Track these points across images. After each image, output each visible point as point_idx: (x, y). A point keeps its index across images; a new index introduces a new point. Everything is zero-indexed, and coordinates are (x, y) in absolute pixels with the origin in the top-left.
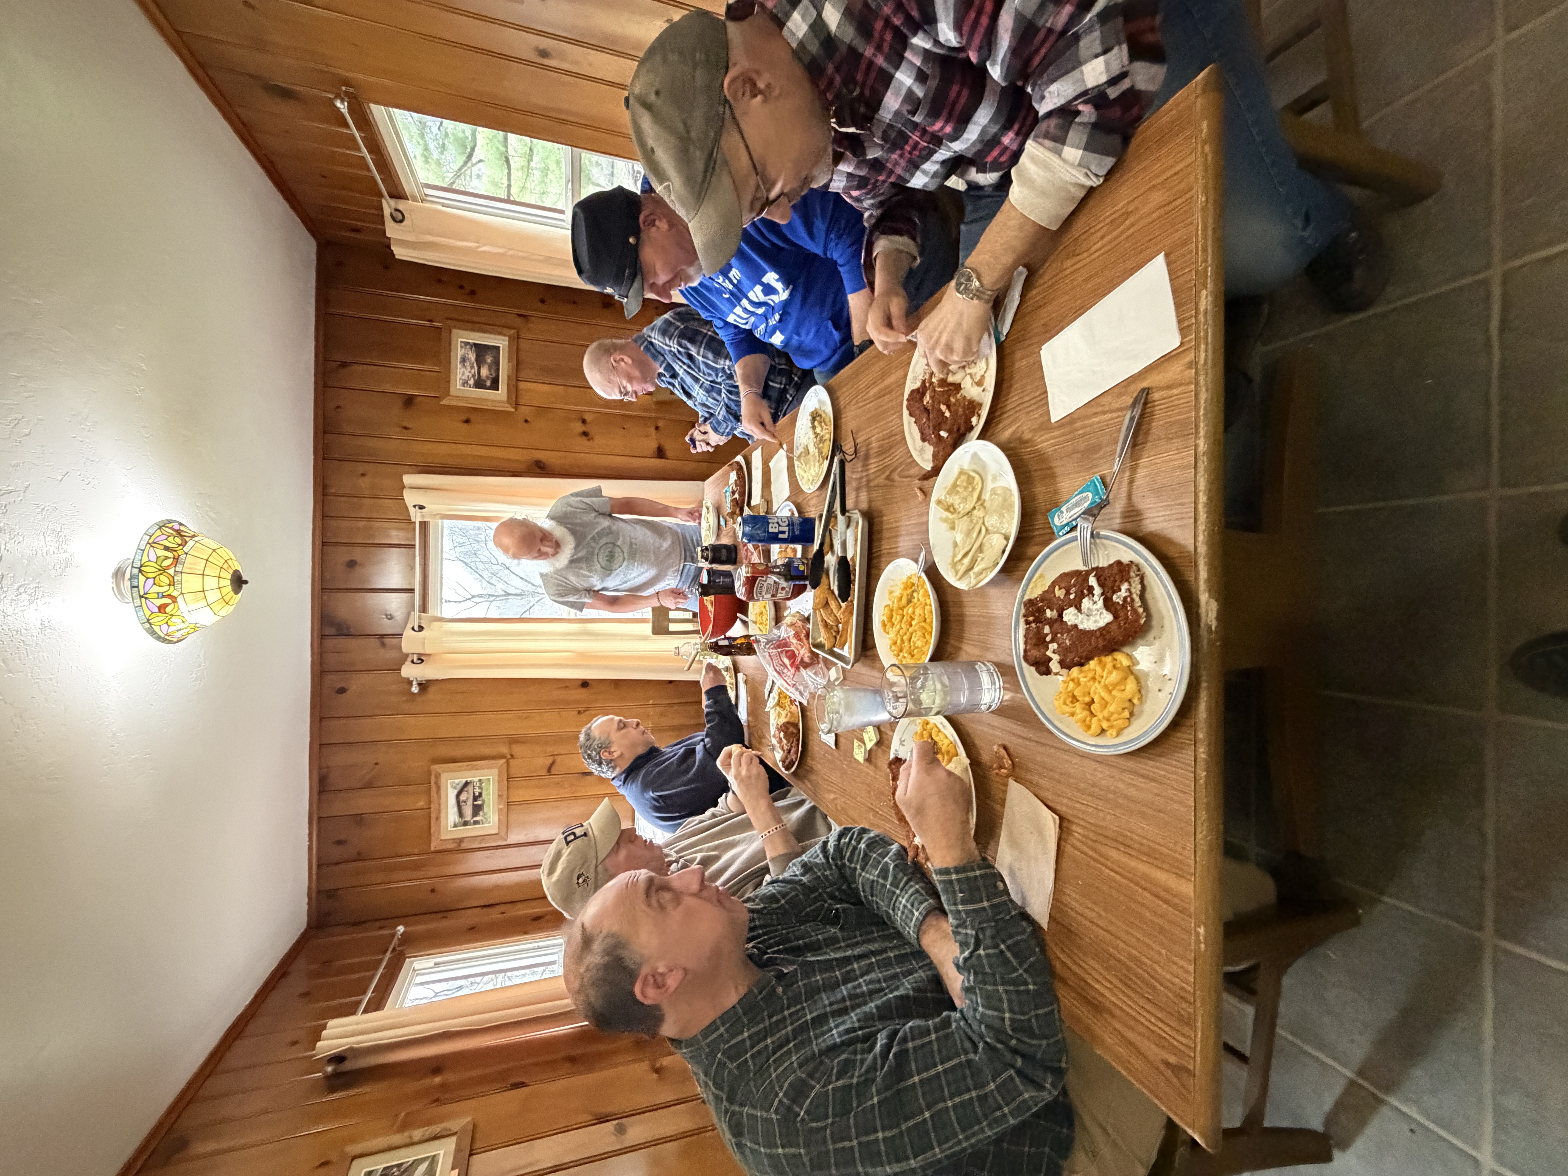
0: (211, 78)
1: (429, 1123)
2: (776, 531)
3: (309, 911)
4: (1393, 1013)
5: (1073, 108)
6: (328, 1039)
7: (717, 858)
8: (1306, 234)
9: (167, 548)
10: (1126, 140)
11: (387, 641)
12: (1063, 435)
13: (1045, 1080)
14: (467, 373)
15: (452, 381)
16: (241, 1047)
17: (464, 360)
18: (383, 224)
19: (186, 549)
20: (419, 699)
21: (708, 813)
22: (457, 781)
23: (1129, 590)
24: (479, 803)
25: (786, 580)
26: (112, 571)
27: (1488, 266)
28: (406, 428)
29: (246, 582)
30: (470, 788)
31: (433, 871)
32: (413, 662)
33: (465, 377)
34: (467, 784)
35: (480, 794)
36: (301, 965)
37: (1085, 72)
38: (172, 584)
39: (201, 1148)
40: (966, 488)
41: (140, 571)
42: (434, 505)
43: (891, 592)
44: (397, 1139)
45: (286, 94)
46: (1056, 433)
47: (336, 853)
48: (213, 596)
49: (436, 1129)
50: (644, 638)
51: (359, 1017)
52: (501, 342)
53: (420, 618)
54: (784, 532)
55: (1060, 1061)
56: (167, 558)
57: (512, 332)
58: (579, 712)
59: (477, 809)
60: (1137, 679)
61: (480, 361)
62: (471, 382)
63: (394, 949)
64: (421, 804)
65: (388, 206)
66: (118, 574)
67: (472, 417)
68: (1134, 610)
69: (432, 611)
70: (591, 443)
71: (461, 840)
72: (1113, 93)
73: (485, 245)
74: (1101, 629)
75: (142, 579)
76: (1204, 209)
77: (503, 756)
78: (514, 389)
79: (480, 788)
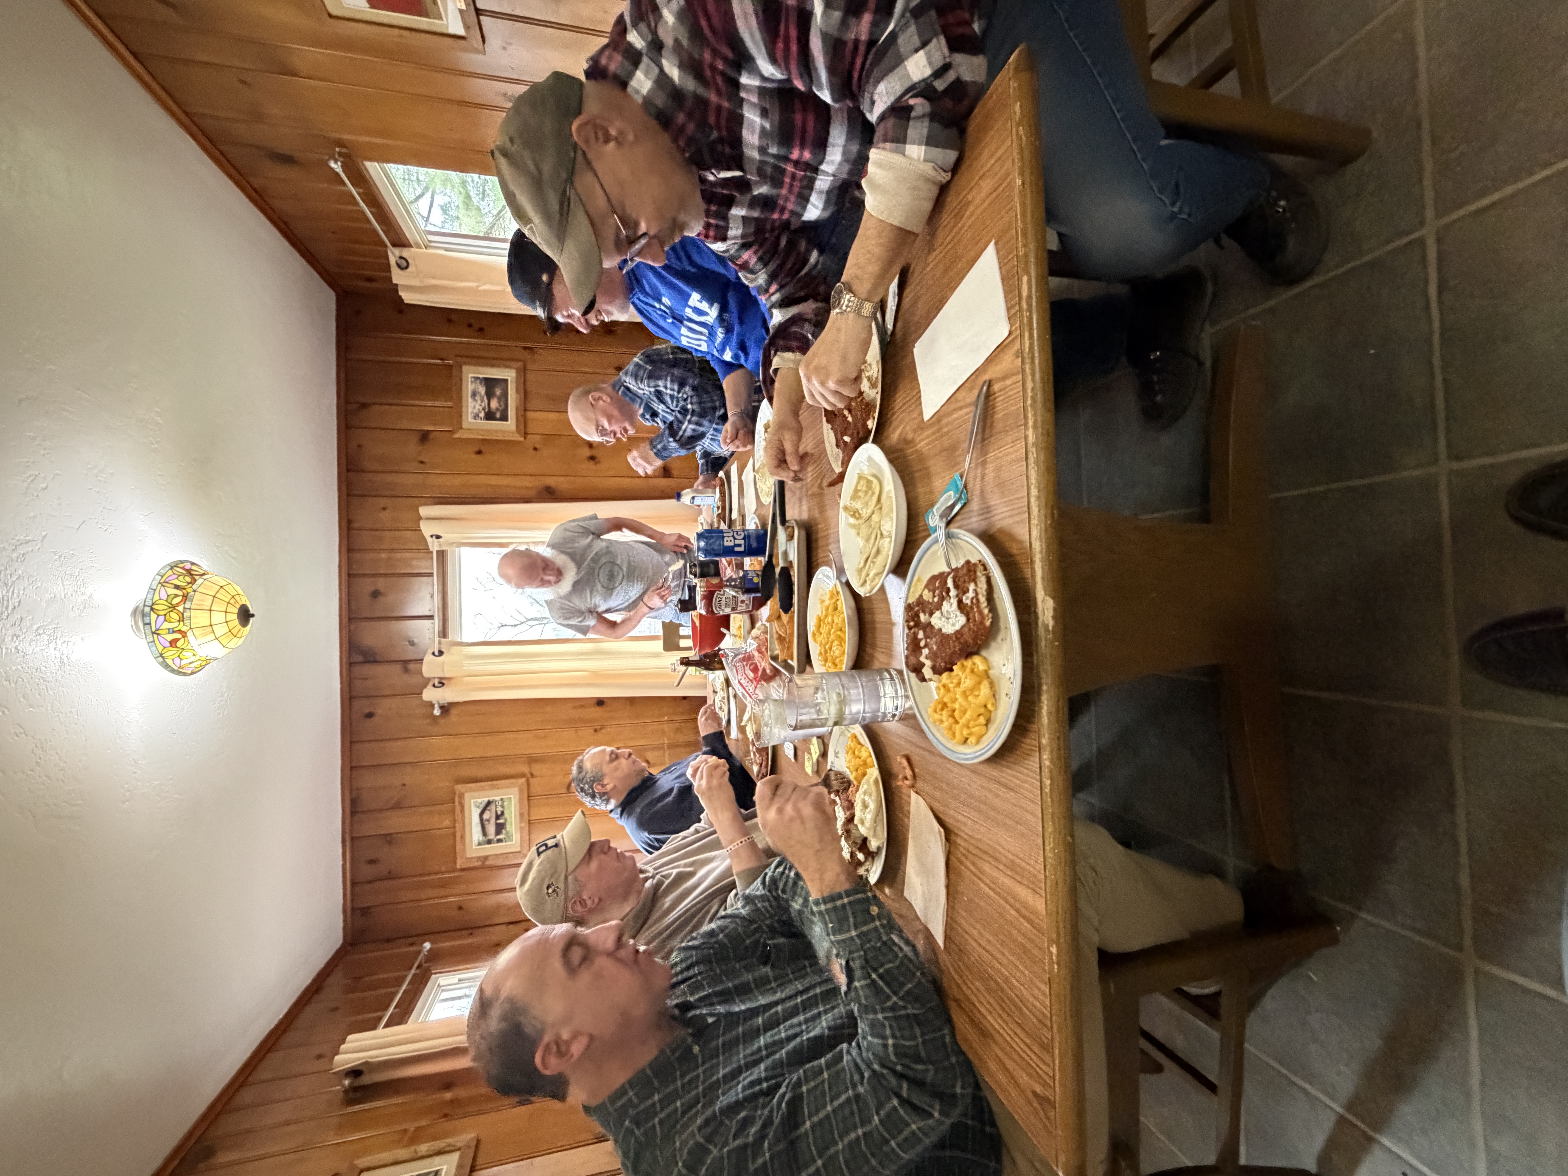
0: (222, 153)
1: (435, 1138)
2: (732, 544)
3: (344, 929)
4: (1378, 1043)
5: (903, 104)
6: (346, 1053)
7: (691, 874)
8: (1175, 209)
9: (177, 587)
10: (962, 132)
11: (411, 666)
12: (933, 434)
13: (932, 1107)
14: (478, 407)
15: (464, 415)
16: (274, 1059)
17: (474, 394)
18: (390, 271)
19: (195, 587)
20: (442, 721)
21: (692, 829)
22: (480, 800)
23: (975, 591)
24: (501, 821)
25: (744, 593)
26: (131, 609)
27: (1422, 223)
28: (422, 462)
29: (253, 615)
30: (493, 807)
31: (458, 889)
32: (434, 686)
33: (476, 411)
34: (489, 803)
35: (503, 813)
36: (337, 978)
37: (909, 68)
38: (182, 619)
39: (223, 1158)
40: (866, 492)
41: (152, 609)
42: (449, 534)
43: (823, 601)
44: (402, 1153)
45: (288, 160)
46: (930, 432)
47: (367, 871)
48: (220, 630)
49: (440, 1144)
50: (656, 655)
51: (380, 1031)
52: (509, 375)
53: (440, 643)
54: (739, 545)
55: (954, 1086)
56: (176, 596)
57: (520, 364)
58: (596, 731)
59: (500, 828)
60: (992, 685)
61: (490, 395)
62: (482, 415)
63: (419, 967)
64: (447, 823)
65: (393, 255)
66: (135, 612)
67: (483, 449)
68: (980, 612)
69: (451, 637)
70: (598, 466)
71: (486, 858)
72: (940, 85)
73: (484, 284)
74: (957, 632)
75: (153, 616)
76: (1022, 193)
77: (523, 775)
78: (522, 419)
79: (502, 806)
